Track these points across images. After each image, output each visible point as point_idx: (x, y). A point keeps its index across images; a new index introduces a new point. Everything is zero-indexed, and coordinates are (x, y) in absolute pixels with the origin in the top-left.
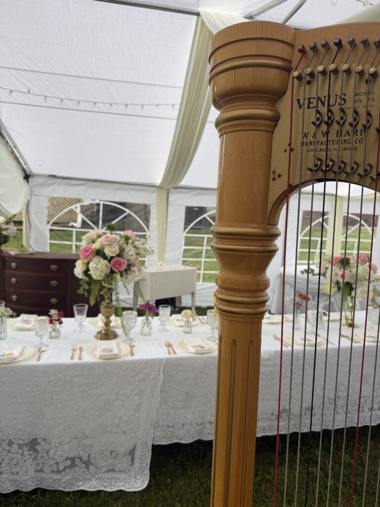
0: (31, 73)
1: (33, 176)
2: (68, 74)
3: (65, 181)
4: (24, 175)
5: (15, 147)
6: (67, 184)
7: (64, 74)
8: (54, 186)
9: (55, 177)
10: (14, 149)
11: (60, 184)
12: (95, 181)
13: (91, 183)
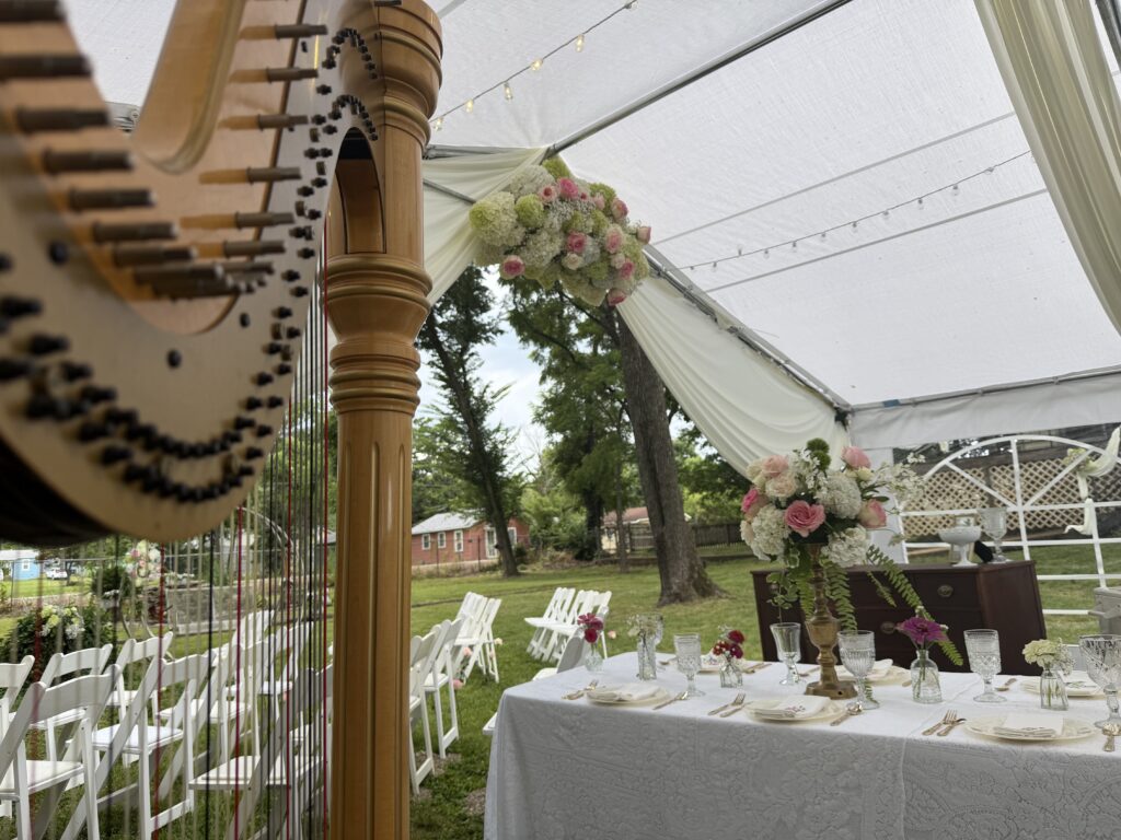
0: (732, 220)
1: (853, 412)
2: (787, 193)
3: (920, 408)
4: (833, 415)
5: (788, 361)
6: (924, 415)
7: (780, 196)
8: (899, 424)
9: (895, 403)
10: (788, 366)
11: (910, 417)
12: (987, 392)
13: (980, 401)
